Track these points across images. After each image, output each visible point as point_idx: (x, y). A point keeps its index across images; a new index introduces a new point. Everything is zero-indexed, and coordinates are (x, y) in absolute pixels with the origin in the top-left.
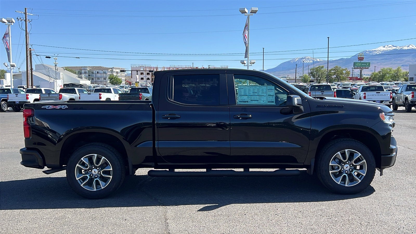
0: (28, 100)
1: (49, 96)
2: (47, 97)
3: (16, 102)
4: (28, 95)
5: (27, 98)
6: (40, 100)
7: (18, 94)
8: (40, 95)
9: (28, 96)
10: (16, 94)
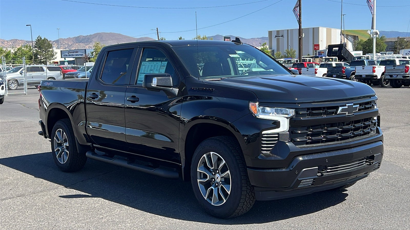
0: (375, 74)
1: (394, 68)
2: (392, 70)
3: (363, 76)
4: (376, 67)
5: (374, 71)
6: (385, 73)
7: (364, 67)
8: (385, 68)
9: (375, 69)
10: (363, 67)
